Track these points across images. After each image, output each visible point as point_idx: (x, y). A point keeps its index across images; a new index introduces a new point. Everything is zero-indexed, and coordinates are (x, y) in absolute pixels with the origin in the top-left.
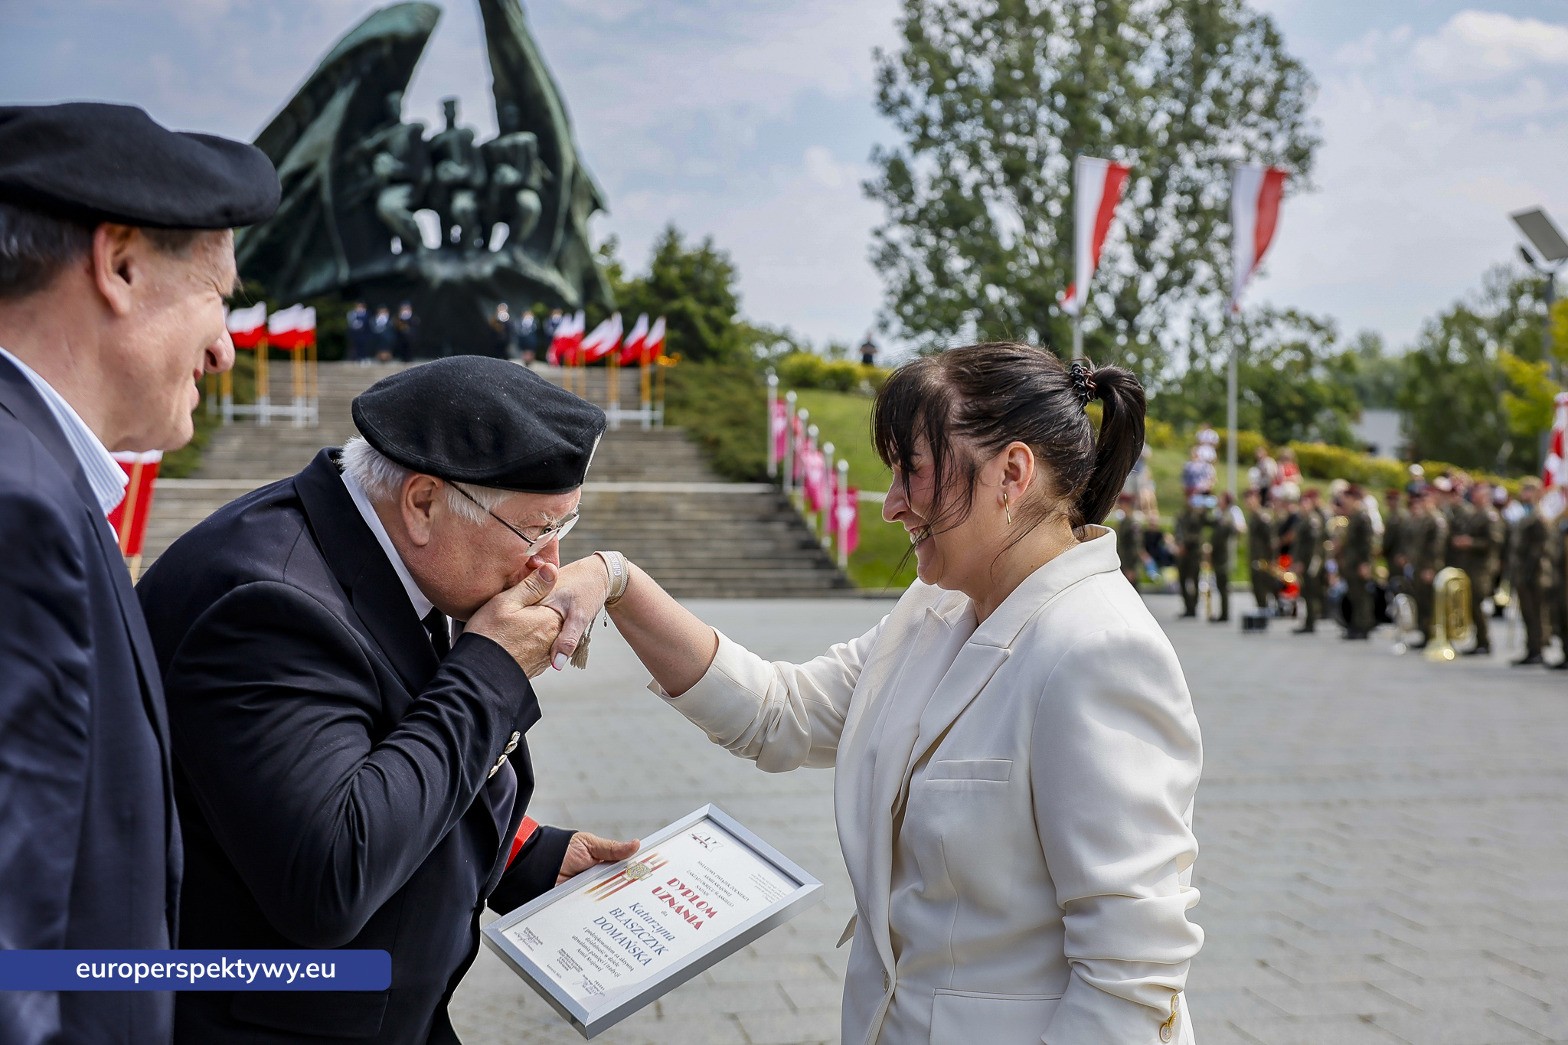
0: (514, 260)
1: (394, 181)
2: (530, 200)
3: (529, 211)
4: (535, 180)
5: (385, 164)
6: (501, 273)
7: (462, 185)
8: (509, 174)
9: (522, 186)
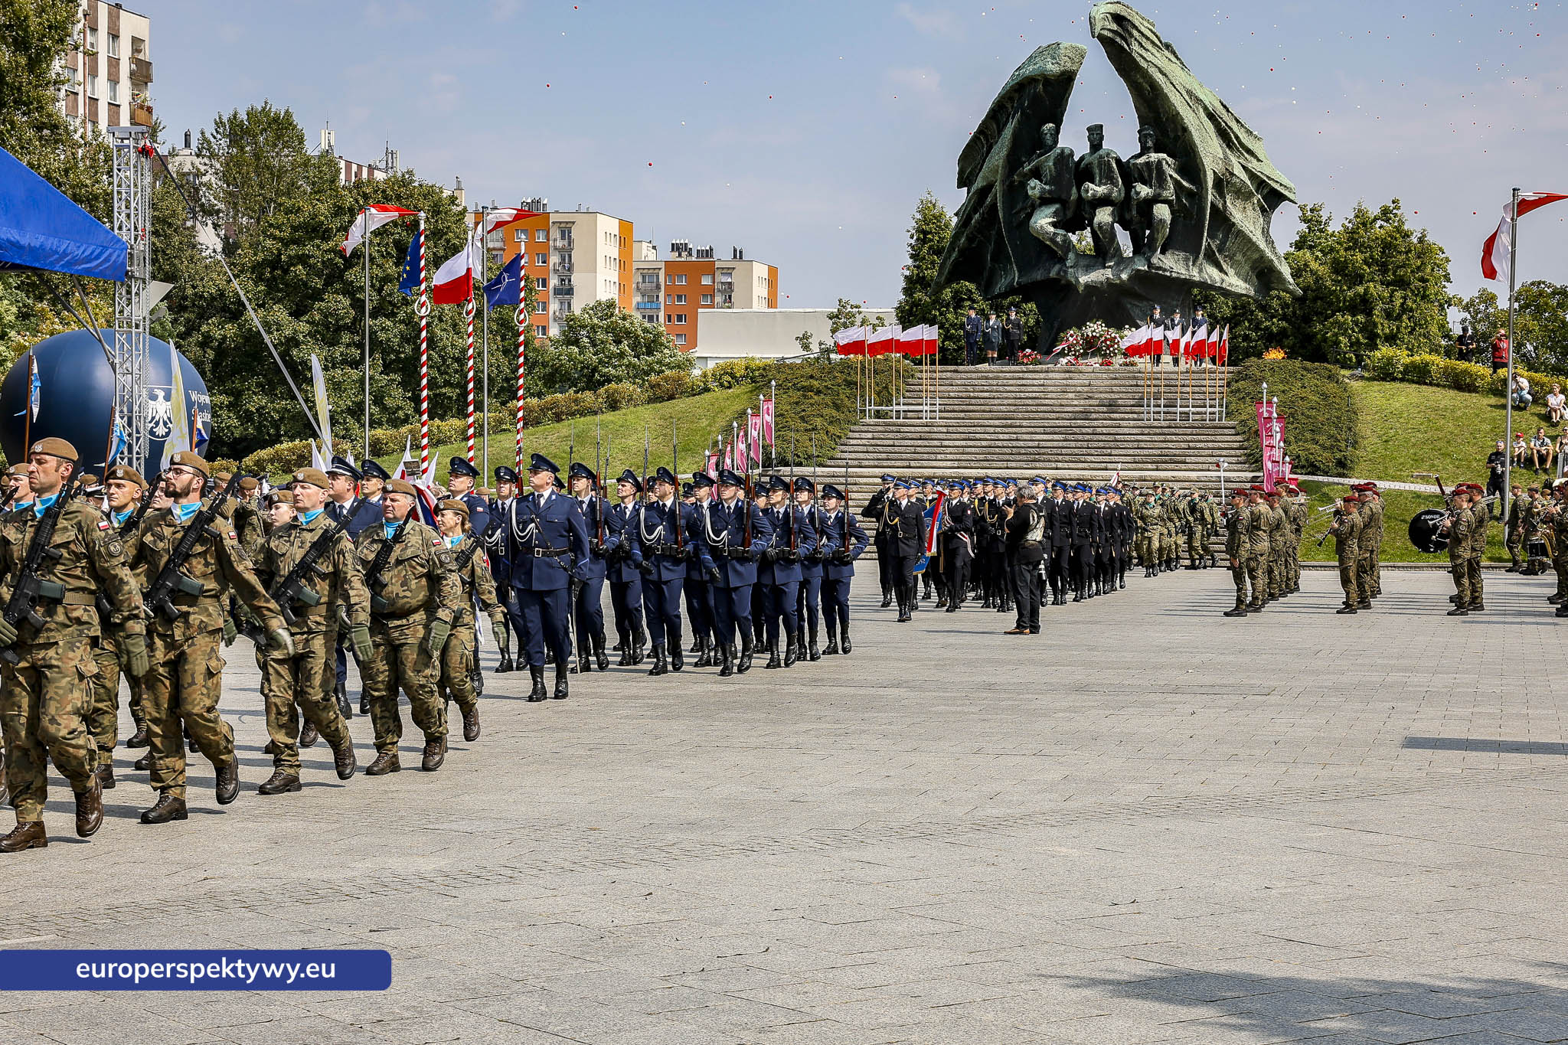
0: (1150, 265)
1: (1045, 201)
2: (1162, 212)
3: (1162, 221)
4: (1169, 193)
5: (1035, 188)
6: (1137, 276)
7: (1104, 201)
8: (1144, 191)
9: (1156, 199)
